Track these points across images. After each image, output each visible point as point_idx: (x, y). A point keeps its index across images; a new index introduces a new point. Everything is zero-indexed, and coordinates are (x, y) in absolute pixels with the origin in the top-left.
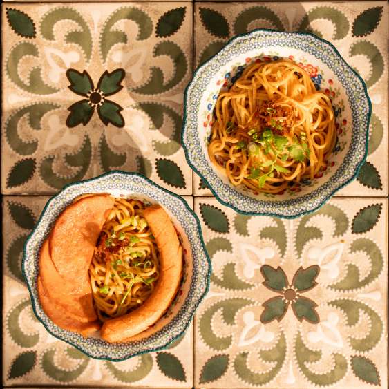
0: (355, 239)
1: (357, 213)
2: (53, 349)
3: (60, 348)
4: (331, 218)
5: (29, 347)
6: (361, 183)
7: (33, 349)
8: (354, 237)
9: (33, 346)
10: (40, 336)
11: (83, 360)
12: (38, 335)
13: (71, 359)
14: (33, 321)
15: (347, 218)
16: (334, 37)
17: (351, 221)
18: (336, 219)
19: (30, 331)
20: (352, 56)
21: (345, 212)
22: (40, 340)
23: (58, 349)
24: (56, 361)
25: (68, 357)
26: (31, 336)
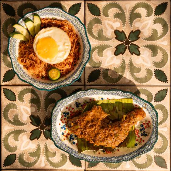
0: (156, 104)
1: (157, 93)
2: (24, 153)
3: (26, 152)
4: (145, 95)
5: (13, 152)
6: (158, 80)
7: (15, 153)
8: (155, 103)
9: (14, 152)
10: (18, 147)
11: (36, 158)
12: (17, 146)
13: (31, 157)
14: (15, 141)
15: (152, 95)
16: (146, 16)
17: (154, 96)
18: (147, 96)
19: (13, 145)
20: (154, 24)
21: (151, 93)
22: (18, 149)
23: (25, 153)
24: (25, 158)
25: (30, 156)
26: (14, 147)
